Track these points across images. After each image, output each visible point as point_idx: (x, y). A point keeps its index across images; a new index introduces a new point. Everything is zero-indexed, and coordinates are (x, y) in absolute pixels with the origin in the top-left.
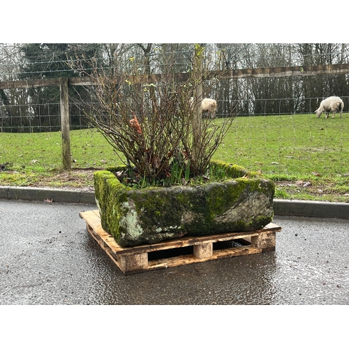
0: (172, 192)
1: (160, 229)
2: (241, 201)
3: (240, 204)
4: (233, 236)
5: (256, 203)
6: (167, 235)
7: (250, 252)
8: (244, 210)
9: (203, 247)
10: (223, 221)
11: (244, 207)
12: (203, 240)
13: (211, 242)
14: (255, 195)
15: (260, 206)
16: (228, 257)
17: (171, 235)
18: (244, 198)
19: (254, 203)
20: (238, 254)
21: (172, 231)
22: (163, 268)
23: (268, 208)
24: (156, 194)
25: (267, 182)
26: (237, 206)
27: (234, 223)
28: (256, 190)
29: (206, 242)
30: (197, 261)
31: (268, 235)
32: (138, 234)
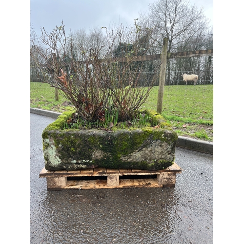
0: (85, 134)
1: (75, 161)
2: (144, 146)
3: (144, 149)
4: (137, 172)
5: (159, 149)
6: (81, 166)
7: (152, 186)
8: (147, 154)
9: (110, 178)
10: (129, 160)
11: (147, 152)
12: (110, 173)
13: (118, 175)
14: (158, 143)
15: (162, 152)
16: (132, 188)
17: (84, 166)
18: (148, 145)
19: (156, 149)
20: (141, 187)
21: (85, 163)
22: (77, 189)
23: (169, 154)
24: (71, 134)
25: (170, 134)
26: (141, 150)
27: (138, 162)
28: (159, 138)
29: (113, 174)
30: (106, 187)
31: (169, 175)
32: (57, 163)
